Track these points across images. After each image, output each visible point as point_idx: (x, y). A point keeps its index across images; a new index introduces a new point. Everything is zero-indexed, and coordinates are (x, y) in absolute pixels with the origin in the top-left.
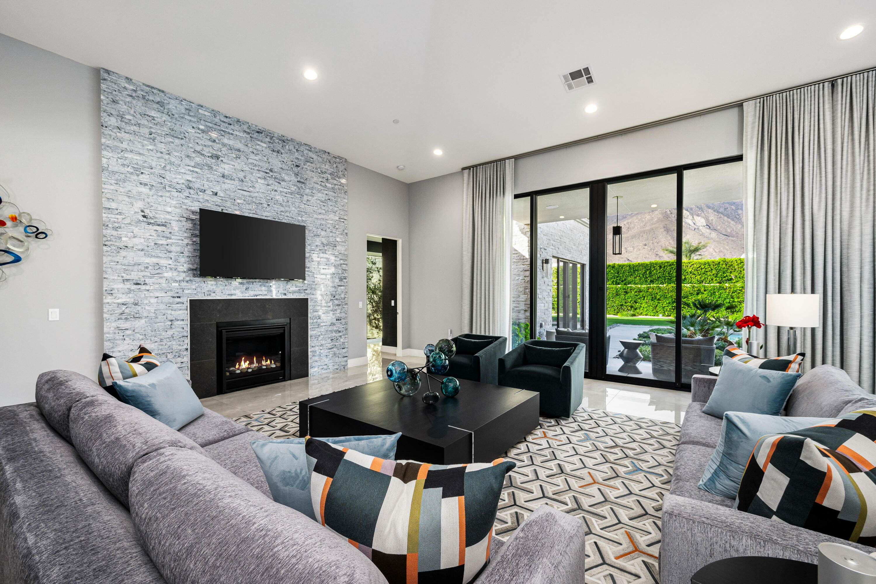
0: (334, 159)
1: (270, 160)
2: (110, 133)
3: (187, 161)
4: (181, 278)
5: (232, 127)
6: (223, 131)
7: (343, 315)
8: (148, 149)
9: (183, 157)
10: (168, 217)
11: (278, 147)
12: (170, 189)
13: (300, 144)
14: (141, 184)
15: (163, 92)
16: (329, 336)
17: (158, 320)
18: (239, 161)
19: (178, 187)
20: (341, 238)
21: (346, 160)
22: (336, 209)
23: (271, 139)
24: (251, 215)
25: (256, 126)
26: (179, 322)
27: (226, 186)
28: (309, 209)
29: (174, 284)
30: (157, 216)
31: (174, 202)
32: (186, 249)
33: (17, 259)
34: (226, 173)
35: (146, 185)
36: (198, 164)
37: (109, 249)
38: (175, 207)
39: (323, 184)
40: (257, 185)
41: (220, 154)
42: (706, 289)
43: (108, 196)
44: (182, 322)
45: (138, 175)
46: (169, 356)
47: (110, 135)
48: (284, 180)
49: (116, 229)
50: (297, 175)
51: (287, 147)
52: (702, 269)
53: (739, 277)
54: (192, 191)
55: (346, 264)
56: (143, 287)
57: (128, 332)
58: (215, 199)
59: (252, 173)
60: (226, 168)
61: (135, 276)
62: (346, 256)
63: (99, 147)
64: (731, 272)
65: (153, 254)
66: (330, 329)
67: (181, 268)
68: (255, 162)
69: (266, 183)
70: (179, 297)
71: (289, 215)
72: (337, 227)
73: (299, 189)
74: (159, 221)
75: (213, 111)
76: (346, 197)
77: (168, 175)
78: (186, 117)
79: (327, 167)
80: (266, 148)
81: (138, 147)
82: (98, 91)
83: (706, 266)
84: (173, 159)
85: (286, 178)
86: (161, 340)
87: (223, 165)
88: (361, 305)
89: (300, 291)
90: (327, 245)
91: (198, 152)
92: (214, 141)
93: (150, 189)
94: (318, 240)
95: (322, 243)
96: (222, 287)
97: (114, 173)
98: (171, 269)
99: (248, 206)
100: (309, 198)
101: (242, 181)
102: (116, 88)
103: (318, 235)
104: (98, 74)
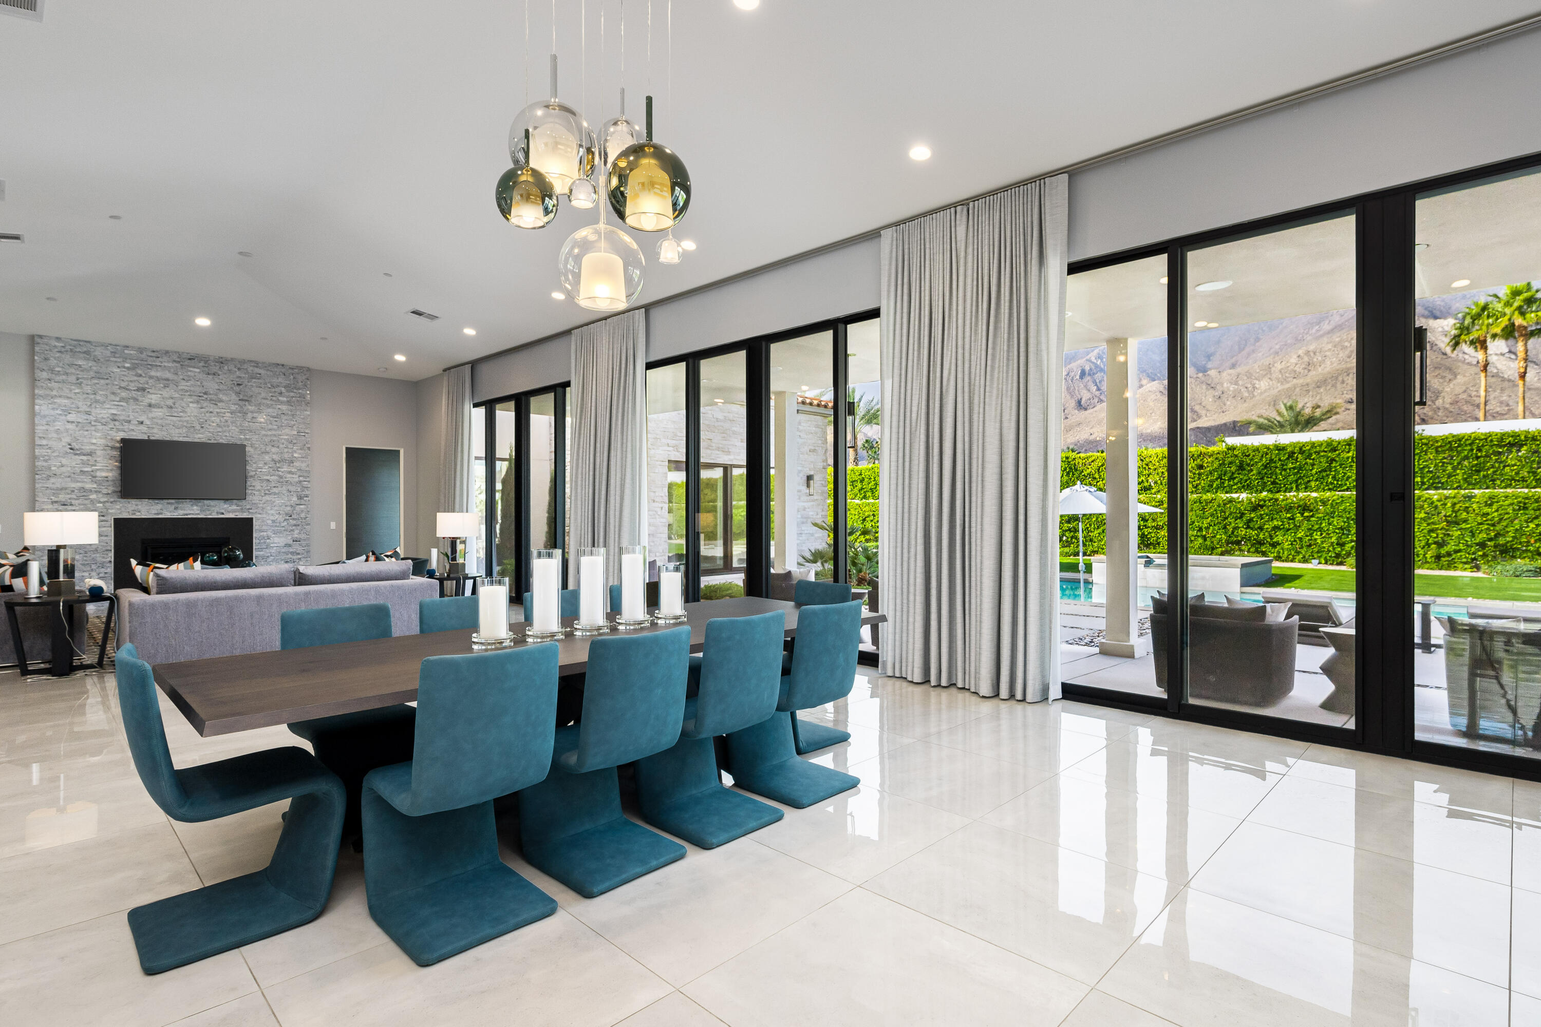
0: (290, 371)
1: (205, 383)
2: (42, 384)
3: (113, 397)
4: (107, 499)
5: (160, 359)
6: (150, 365)
7: (303, 536)
8: (75, 393)
9: (109, 394)
10: (93, 447)
11: (215, 369)
12: (95, 424)
13: (243, 362)
14: (68, 422)
15: (90, 342)
16: (283, 558)
18: (167, 389)
19: (104, 421)
20: (300, 454)
21: (308, 368)
22: (293, 423)
23: (205, 363)
24: (181, 439)
25: (188, 353)
26: (103, 538)
27: (150, 415)
28: (255, 426)
29: (98, 505)
30: (83, 447)
31: (99, 435)
32: (110, 474)
34: (153, 402)
36: (124, 399)
37: (40, 477)
38: (101, 438)
39: (274, 398)
40: (188, 410)
41: (147, 386)
43: (41, 435)
44: (106, 538)
45: (66, 415)
46: (94, 569)
47: (42, 387)
48: (221, 401)
49: (46, 461)
50: (238, 394)
51: (226, 368)
54: (117, 423)
55: (309, 482)
56: (70, 507)
58: (141, 427)
59: (182, 399)
60: (154, 398)
61: (62, 496)
62: (309, 472)
63: (33, 397)
65: (79, 480)
66: (283, 550)
67: (105, 491)
68: (186, 388)
69: (199, 406)
70: (103, 516)
71: (228, 434)
72: (295, 441)
73: (241, 407)
74: (85, 452)
75: (139, 348)
76: (309, 409)
77: (94, 412)
78: (112, 359)
79: (280, 380)
80: (199, 373)
81: (66, 392)
82: (32, 353)
84: (98, 397)
85: (224, 398)
86: (86, 552)
87: (150, 396)
88: (333, 525)
89: (242, 511)
90: (279, 462)
91: (124, 388)
92: (141, 376)
93: (77, 426)
94: (267, 458)
95: (273, 460)
96: (148, 508)
97: (45, 416)
98: (96, 492)
99: (177, 431)
100: (255, 415)
101: (171, 407)
102: (47, 348)
103: (266, 452)
104: (33, 340)
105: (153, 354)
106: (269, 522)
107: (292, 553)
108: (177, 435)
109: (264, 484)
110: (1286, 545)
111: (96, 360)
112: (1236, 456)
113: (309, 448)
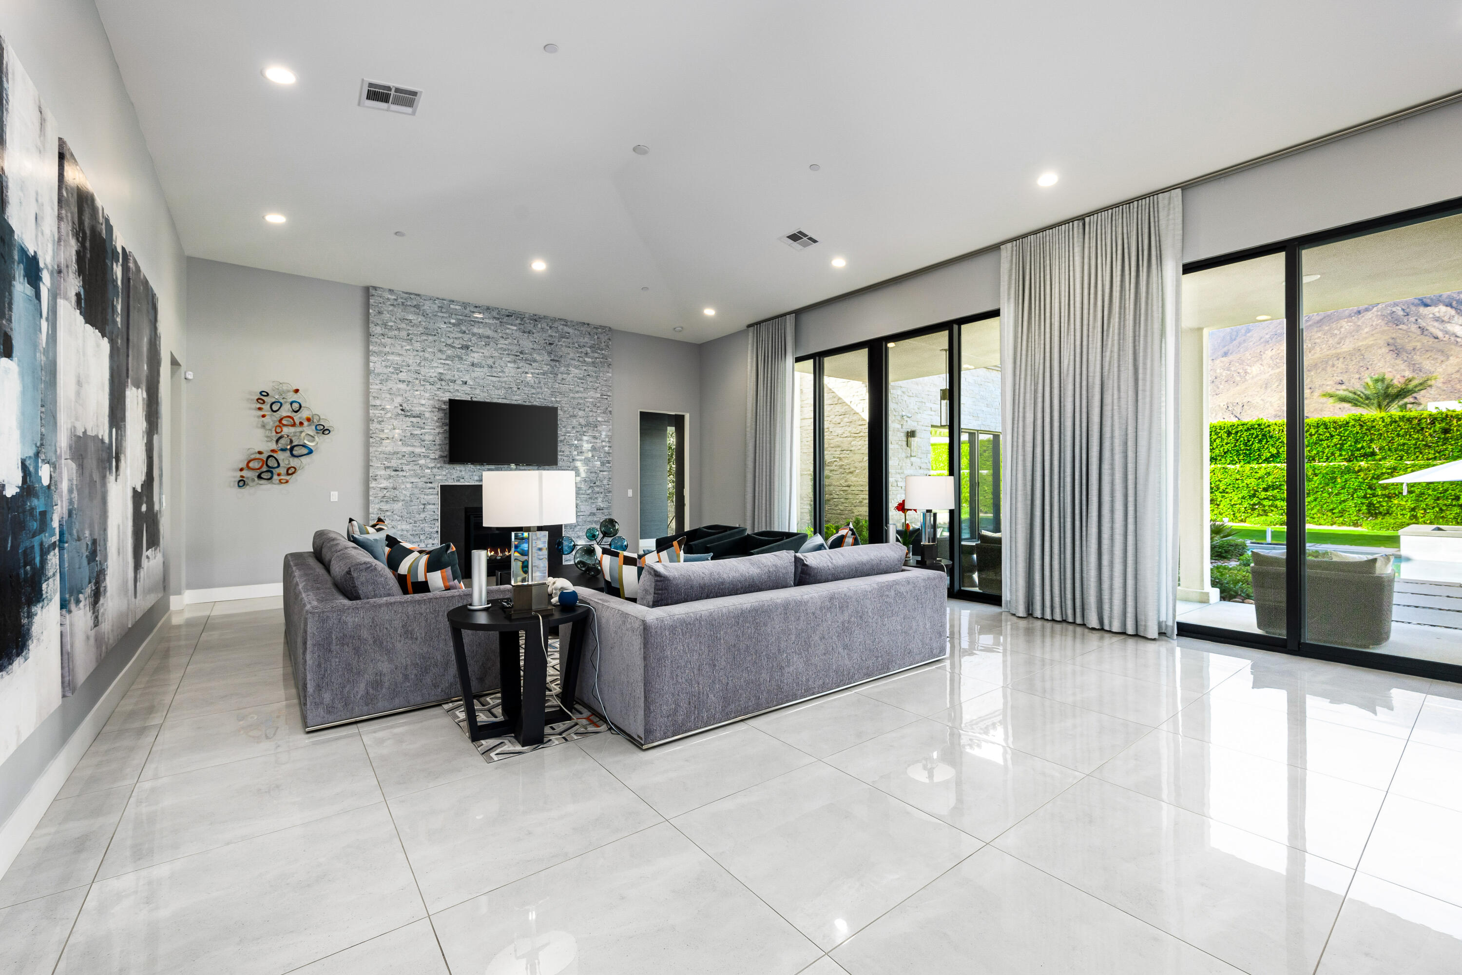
0: (595, 330)
1: (521, 342)
2: (377, 340)
3: (440, 355)
4: (433, 465)
5: (482, 315)
6: (473, 321)
7: (606, 502)
8: (406, 350)
9: (436, 352)
10: (422, 408)
11: (529, 327)
12: (424, 383)
13: (554, 320)
14: (400, 381)
15: (419, 295)
17: (412, 504)
18: (488, 348)
19: (431, 380)
20: (603, 417)
21: (610, 328)
22: (597, 385)
23: (522, 320)
24: (500, 401)
25: (506, 310)
26: (431, 506)
27: (474, 375)
28: (564, 388)
29: (426, 471)
30: (413, 409)
31: (427, 395)
32: (437, 438)
33: (310, 452)
34: (476, 361)
35: (404, 381)
36: (450, 357)
37: (374, 440)
38: (429, 399)
39: (581, 359)
40: (506, 370)
41: (470, 344)
42: (1317, 472)
43: (374, 395)
44: (433, 506)
45: (398, 374)
47: (376, 343)
48: (535, 361)
49: (380, 422)
50: (550, 353)
51: (539, 326)
52: (1311, 435)
53: (1390, 450)
54: (443, 383)
55: (611, 446)
56: (401, 473)
57: (388, 513)
58: (465, 388)
59: (501, 358)
60: (476, 357)
61: (394, 463)
62: (610, 437)
63: (368, 353)
64: (1372, 441)
65: (410, 443)
66: (589, 517)
67: (432, 456)
68: (504, 346)
69: (516, 366)
70: (431, 483)
71: (541, 397)
72: (598, 405)
73: (553, 368)
74: (414, 413)
75: (464, 303)
76: (610, 370)
77: (423, 371)
78: (439, 314)
79: (586, 340)
80: (516, 330)
81: (398, 349)
82: (367, 306)
83: (1321, 430)
84: (427, 355)
85: (538, 358)
87: (473, 355)
88: (630, 493)
90: (585, 426)
91: (450, 345)
92: (464, 332)
93: (408, 385)
94: (574, 422)
95: (580, 424)
96: (471, 474)
97: (379, 374)
98: (424, 456)
99: (496, 392)
100: (565, 376)
101: (491, 367)
102: (381, 300)
103: (574, 416)
104: (368, 292)
105: (475, 310)
107: (597, 522)
108: (496, 396)
109: (572, 450)
111: (425, 315)
113: (610, 411)
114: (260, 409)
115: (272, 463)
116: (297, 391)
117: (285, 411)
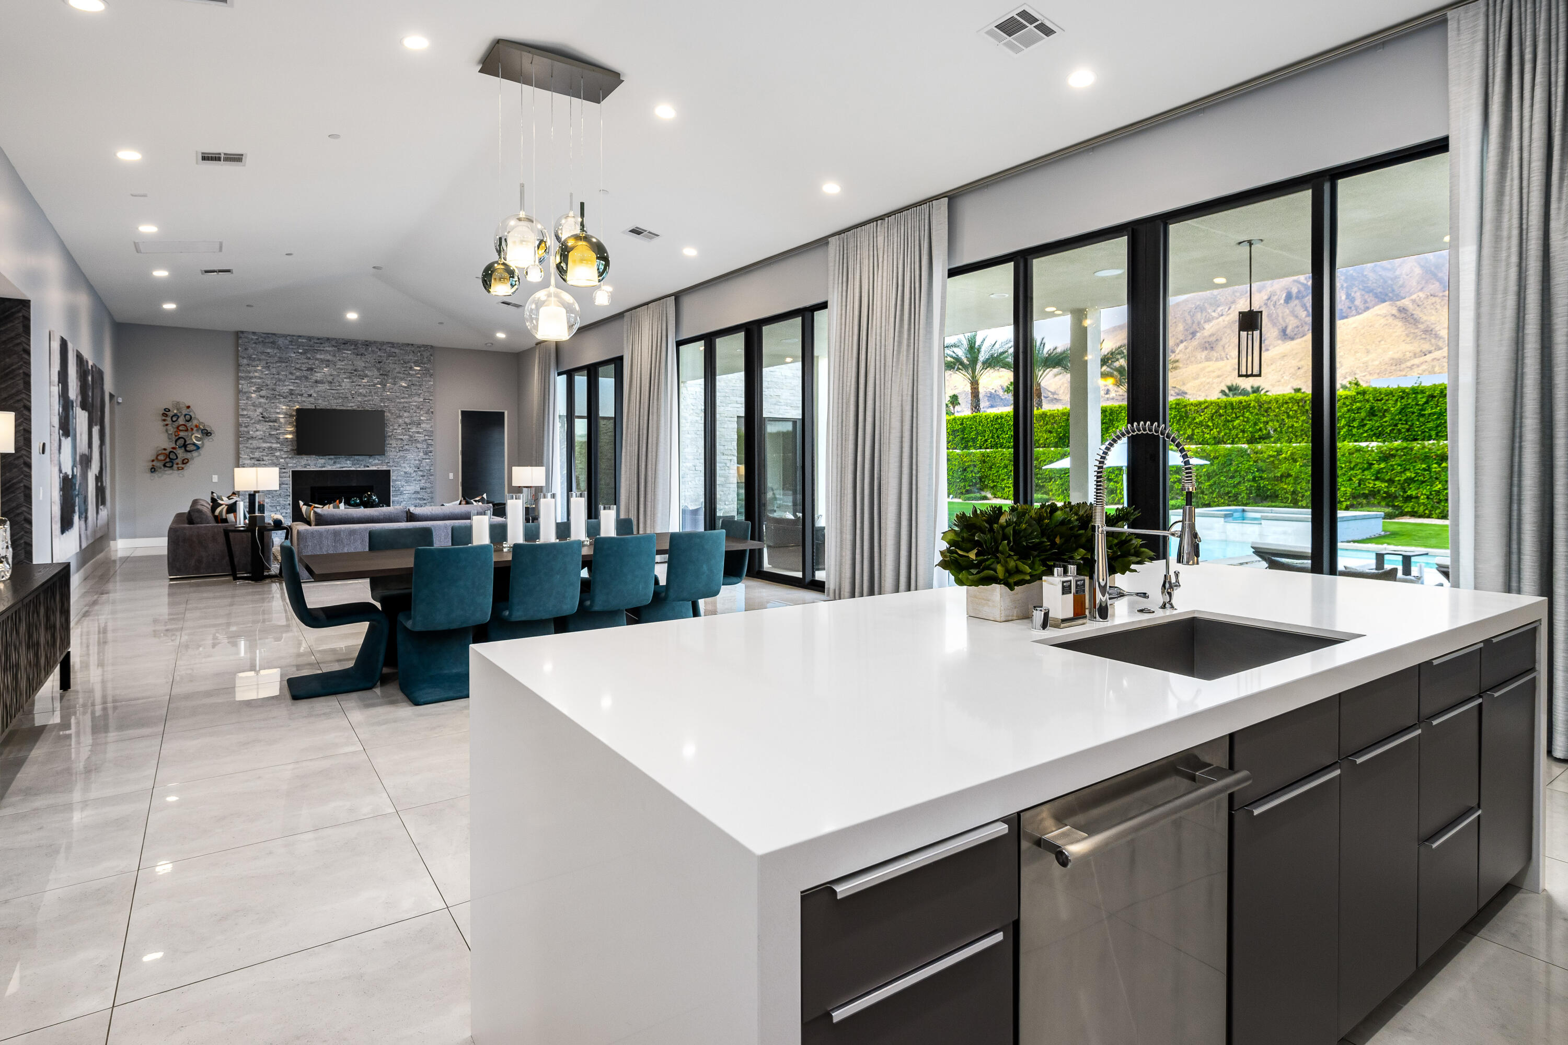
0: (418, 349)
1: (355, 362)
2: (243, 368)
3: (290, 376)
4: (286, 456)
5: (324, 345)
6: (317, 350)
7: (428, 485)
8: (265, 374)
9: (288, 374)
10: (280, 416)
11: (362, 351)
12: (280, 397)
13: (383, 344)
14: (261, 396)
15: (274, 334)
18: (328, 368)
19: (285, 395)
20: (425, 417)
21: (431, 346)
22: (421, 392)
23: (355, 346)
24: (338, 408)
25: (343, 339)
27: (317, 389)
28: (392, 396)
29: (281, 461)
30: (271, 416)
31: (282, 406)
32: (290, 436)
33: (199, 448)
34: (318, 379)
36: (298, 377)
37: (242, 439)
38: (284, 409)
39: (406, 372)
40: (343, 384)
41: (313, 366)
43: (242, 407)
44: (286, 486)
45: (259, 391)
46: (278, 508)
47: (243, 370)
48: (367, 376)
49: (246, 427)
50: (379, 369)
51: (370, 349)
54: (293, 396)
55: (432, 440)
56: (262, 462)
58: (311, 399)
59: (339, 376)
60: (318, 376)
61: (257, 455)
62: (432, 432)
63: (238, 379)
65: (268, 441)
66: (413, 496)
67: (285, 449)
68: (342, 367)
69: (351, 381)
70: (285, 469)
71: (371, 404)
72: (421, 408)
73: (382, 380)
74: (272, 419)
75: (309, 337)
76: (431, 380)
77: (278, 388)
78: (290, 347)
79: (410, 357)
80: (351, 354)
81: (259, 374)
82: (237, 346)
84: (281, 377)
85: (370, 374)
86: (273, 497)
87: (316, 374)
88: (451, 476)
89: (381, 464)
90: (410, 424)
91: (298, 369)
92: (309, 358)
93: (267, 399)
94: (400, 421)
95: (405, 423)
96: (315, 462)
97: (246, 393)
98: (280, 451)
99: (335, 401)
100: (392, 386)
101: (331, 383)
102: (247, 340)
103: (400, 417)
104: (238, 335)
105: (318, 341)
106: (402, 473)
107: (420, 499)
108: (335, 404)
109: (399, 442)
110: (1423, 499)
111: (279, 348)
112: (1368, 401)
113: (432, 412)
114: (164, 420)
115: (172, 456)
116: (188, 407)
117: (181, 421)
